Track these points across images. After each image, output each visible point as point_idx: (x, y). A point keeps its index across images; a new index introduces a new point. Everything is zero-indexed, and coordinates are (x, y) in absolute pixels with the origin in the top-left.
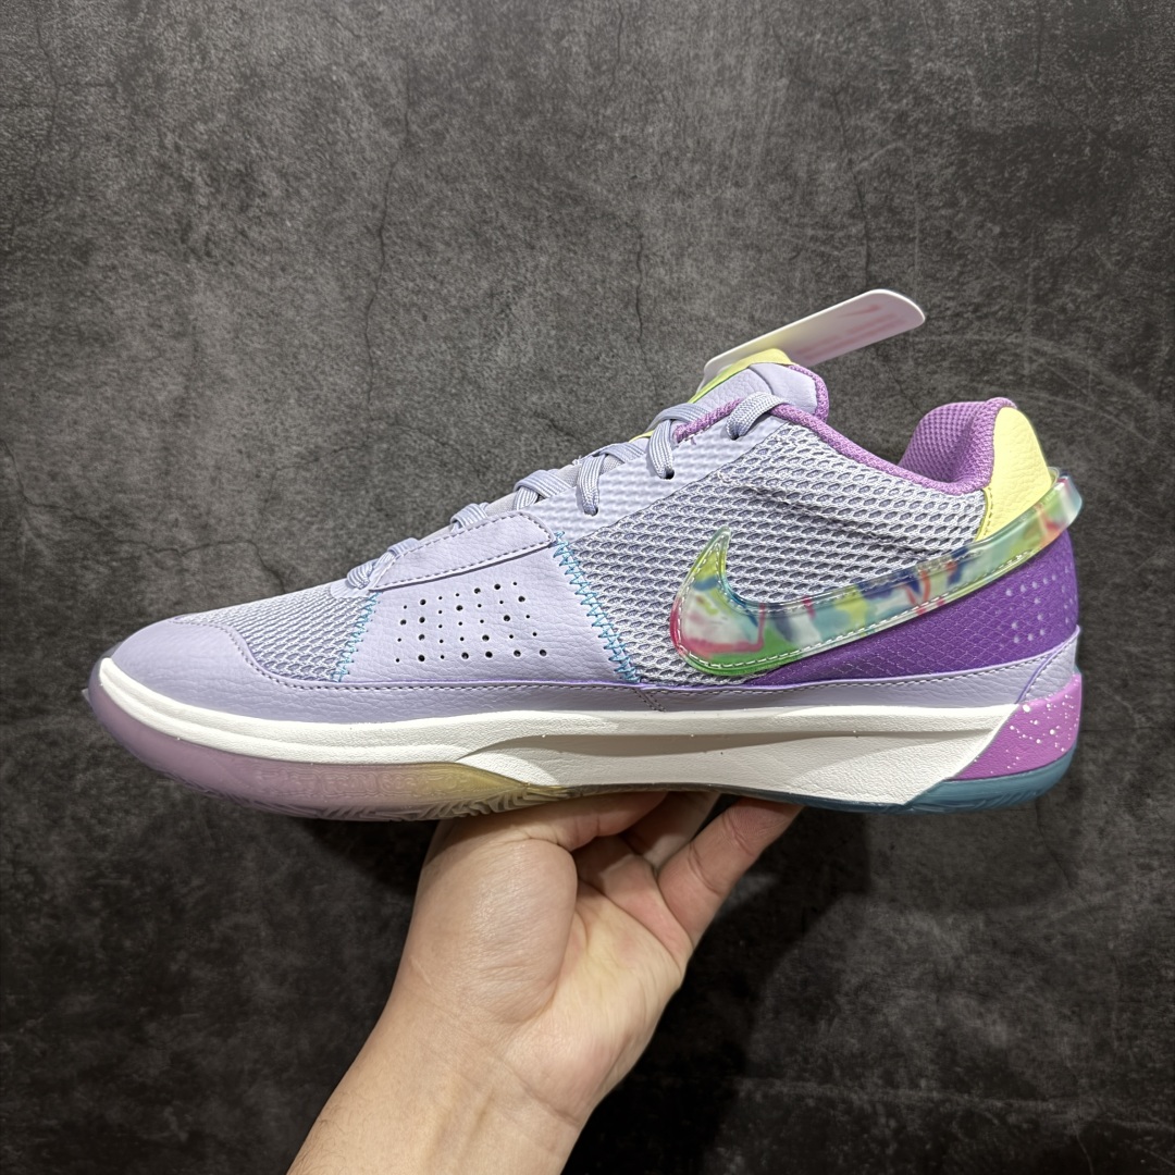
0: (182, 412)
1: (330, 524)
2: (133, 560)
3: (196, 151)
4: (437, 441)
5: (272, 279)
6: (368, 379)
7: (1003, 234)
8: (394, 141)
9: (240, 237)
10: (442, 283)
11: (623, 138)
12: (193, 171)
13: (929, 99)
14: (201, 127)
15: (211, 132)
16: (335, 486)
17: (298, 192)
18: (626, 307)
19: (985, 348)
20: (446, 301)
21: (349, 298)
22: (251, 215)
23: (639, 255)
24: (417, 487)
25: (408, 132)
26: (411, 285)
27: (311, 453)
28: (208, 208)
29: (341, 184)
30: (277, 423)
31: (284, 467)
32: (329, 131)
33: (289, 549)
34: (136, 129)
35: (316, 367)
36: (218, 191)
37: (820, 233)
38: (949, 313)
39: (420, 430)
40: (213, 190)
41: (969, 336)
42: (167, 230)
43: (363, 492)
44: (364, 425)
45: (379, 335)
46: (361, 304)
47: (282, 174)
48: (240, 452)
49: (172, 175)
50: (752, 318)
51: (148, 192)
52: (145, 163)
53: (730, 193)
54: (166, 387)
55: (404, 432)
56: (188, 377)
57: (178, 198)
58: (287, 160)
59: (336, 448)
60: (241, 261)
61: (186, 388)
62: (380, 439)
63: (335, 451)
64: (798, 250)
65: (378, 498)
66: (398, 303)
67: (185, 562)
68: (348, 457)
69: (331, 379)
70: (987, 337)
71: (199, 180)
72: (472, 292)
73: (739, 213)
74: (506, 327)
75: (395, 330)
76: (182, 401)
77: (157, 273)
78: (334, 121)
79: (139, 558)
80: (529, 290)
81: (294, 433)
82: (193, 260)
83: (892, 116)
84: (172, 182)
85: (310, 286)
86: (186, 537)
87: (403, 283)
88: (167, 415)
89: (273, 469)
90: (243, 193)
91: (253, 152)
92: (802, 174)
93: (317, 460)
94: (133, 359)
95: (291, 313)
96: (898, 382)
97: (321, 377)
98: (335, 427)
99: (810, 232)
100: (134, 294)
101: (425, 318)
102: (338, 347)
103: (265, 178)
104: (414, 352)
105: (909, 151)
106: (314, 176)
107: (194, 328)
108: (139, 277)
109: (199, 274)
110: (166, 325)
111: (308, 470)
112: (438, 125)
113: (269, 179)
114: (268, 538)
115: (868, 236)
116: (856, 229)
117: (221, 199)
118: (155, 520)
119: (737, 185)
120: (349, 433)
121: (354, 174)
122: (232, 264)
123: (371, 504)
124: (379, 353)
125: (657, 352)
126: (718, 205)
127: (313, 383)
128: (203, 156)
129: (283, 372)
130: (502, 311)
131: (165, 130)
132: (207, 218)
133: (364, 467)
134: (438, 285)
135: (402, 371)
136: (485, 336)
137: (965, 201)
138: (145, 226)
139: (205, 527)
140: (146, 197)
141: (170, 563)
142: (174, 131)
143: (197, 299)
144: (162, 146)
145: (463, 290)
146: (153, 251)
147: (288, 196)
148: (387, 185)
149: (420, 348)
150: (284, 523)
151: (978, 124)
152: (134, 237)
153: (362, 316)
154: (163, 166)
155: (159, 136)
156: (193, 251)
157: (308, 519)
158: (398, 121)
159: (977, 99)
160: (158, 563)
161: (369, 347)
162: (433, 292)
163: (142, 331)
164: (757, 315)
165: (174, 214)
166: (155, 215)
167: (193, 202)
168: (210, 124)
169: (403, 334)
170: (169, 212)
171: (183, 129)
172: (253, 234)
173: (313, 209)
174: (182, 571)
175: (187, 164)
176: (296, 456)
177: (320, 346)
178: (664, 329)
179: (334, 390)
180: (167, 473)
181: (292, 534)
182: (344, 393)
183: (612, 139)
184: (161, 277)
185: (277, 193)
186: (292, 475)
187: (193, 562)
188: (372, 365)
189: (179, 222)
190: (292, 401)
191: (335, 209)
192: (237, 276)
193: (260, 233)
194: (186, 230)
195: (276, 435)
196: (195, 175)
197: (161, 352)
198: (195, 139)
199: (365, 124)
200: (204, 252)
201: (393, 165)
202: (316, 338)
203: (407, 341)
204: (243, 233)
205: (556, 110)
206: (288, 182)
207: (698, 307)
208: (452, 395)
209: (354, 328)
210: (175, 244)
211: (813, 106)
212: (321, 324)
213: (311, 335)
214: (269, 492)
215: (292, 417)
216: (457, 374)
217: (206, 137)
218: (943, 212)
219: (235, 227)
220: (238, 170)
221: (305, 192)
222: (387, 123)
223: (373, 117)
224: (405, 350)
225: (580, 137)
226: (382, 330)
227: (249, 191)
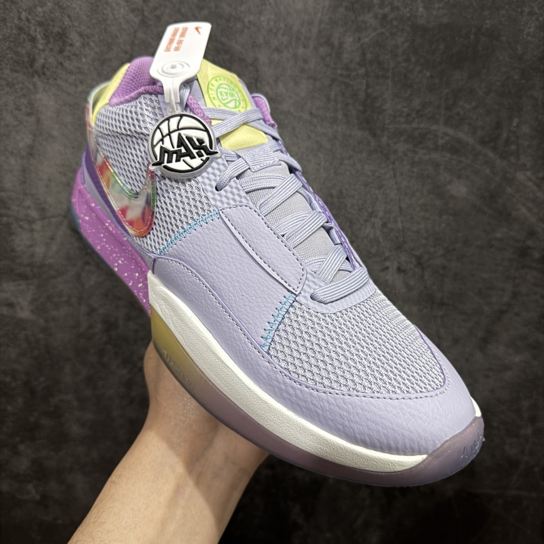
0: (31, 152)
2: (8, 225)
3: (37, 21)
5: (76, 87)
7: (431, 76)
8: (137, 20)
9: (60, 66)
11: (250, 22)
12: (36, 31)
13: (398, 8)
14: (39, 9)
15: (44, 12)
17: (88, 44)
19: (420, 131)
22: (65, 55)
23: (256, 80)
25: (144, 16)
28: (44, 51)
29: (110, 40)
32: (104, 14)
34: (7, 9)
36: (49, 42)
37: (345, 73)
38: (404, 114)
40: (46, 42)
41: (414, 125)
42: (23, 62)
47: (81, 35)
48: (60, 173)
49: (25, 33)
51: (13, 42)
52: (11, 27)
53: (301, 51)
54: (24, 140)
56: (35, 135)
57: (28, 45)
58: (83, 28)
60: (61, 78)
61: (34, 141)
64: (333, 81)
67: (34, 226)
70: (422, 126)
71: (39, 37)
73: (305, 61)
76: (31, 147)
77: (19, 83)
78: (106, 9)
79: (12, 224)
82: (36, 77)
83: (380, 16)
84: (25, 37)
86: (34, 214)
88: (24, 153)
90: (61, 44)
91: (66, 23)
92: (336, 43)
94: (7, 126)
96: (379, 147)
99: (339, 72)
100: (7, 93)
103: (72, 37)
105: (388, 34)
106: (97, 36)
107: (38, 111)
108: (10, 85)
109: (39, 84)
110: (23, 109)
112: (158, 12)
113: (74, 37)
115: (367, 74)
116: (362, 71)
117: (50, 46)
118: (19, 206)
119: (305, 47)
121: (117, 36)
122: (55, 79)
126: (295, 56)
128: (40, 24)
131: (21, 10)
132: (43, 56)
137: (413, 60)
138: (12, 59)
139: (43, 209)
140: (12, 44)
141: (26, 226)
142: (25, 11)
143: (38, 96)
144: (20, 19)
146: (16, 71)
147: (83, 46)
148: (133, 42)
151: (421, 22)
152: (6, 64)
154: (20, 29)
155: (19, 13)
156: (36, 72)
158: (138, 10)
159: (421, 9)
160: (21, 227)
163: (11, 112)
164: (313, 112)
165: (27, 53)
166: (17, 53)
167: (36, 47)
168: (44, 8)
170: (24, 52)
171: (30, 10)
172: (66, 64)
173: (96, 53)
174: (32, 231)
175: (33, 28)
180: (25, 182)
183: (243, 22)
184: (21, 85)
185: (78, 44)
187: (37, 226)
189: (29, 57)
191: (107, 53)
192: (59, 86)
193: (70, 64)
194: (32, 61)
196: (37, 34)
197: (21, 122)
198: (37, 15)
199: (122, 11)
200: (42, 73)
201: (136, 32)
204: (61, 64)
205: (217, 7)
206: (84, 39)
207: (285, 107)
210: (27, 68)
211: (342, 10)
217: (42, 14)
218: (403, 65)
219: (57, 61)
220: (58, 32)
221: (92, 44)
222: (133, 11)
223: (126, 8)
225: (228, 21)
227: (64, 43)
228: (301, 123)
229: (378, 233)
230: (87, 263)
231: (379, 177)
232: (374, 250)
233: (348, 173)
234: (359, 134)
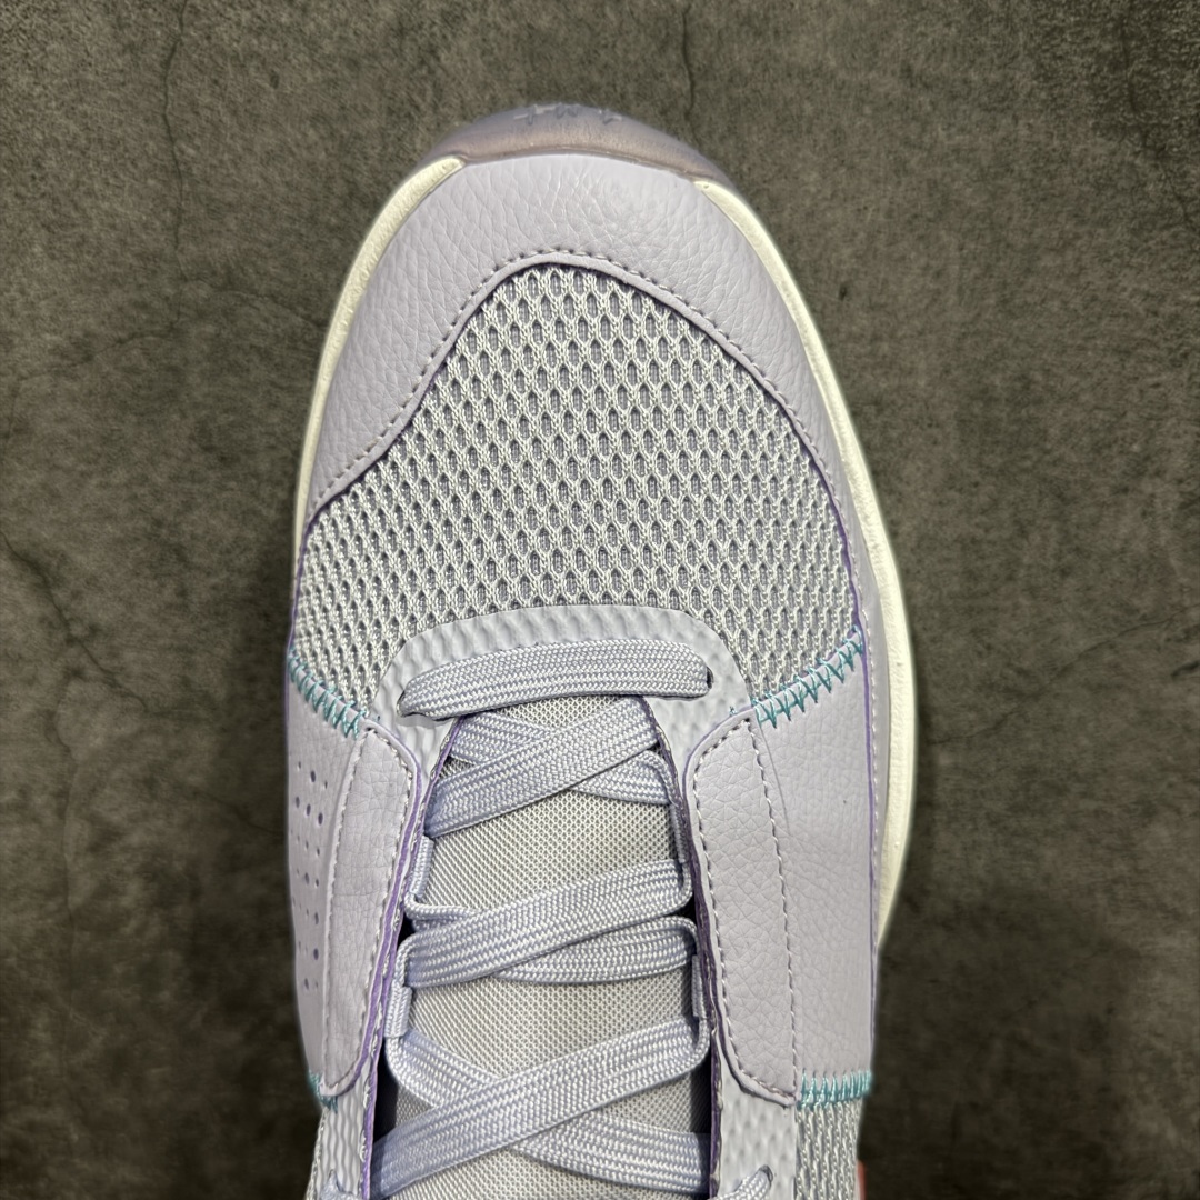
1: (120, 475)
4: (307, 318)
6: (172, 203)
10: (304, 10)
16: (124, 407)
18: (662, 49)
20: (313, 46)
21: (131, 47)
24: (273, 406)
26: (246, 16)
27: (78, 345)
30: (14, 292)
31: (32, 374)
33: (52, 521)
35: (78, 183)
39: (273, 297)
43: (176, 417)
44: (169, 291)
45: (189, 116)
46: (153, 56)
50: (907, 71)
55: (244, 301)
59: (122, 335)
62: (201, 315)
63: (121, 341)
65: (203, 429)
66: (222, 53)
68: (146, 352)
69: (105, 205)
72: (362, 26)
74: (430, 93)
75: (220, 106)
80: (473, 19)
81: (44, 308)
85: (56, 26)
87: (231, 13)
89: (12, 378)
93: (88, 358)
95: (24, 80)
96: (1180, 199)
97: (87, 203)
98: (117, 296)
101: (275, 80)
102: (115, 143)
104: (257, 149)
111: (74, 378)
114: (16, 503)
120: (144, 306)
123: (192, 438)
124: (191, 152)
125: (722, 139)
127: (74, 214)
129: (17, 195)
130: (423, 63)
133: (174, 370)
134: (297, 14)
135: (235, 185)
136: (391, 112)
145: (345, 24)
149: (267, 139)
150: (38, 477)
153: (157, 82)
157: (82, 467)
161: (172, 140)
162: (288, 30)
164: (918, 65)
169: (234, 113)
176: (52, 352)
177: (83, 142)
178: (738, 92)
179: (113, 227)
181: (54, 496)
182: (131, 231)
186: (46, 388)
188: (179, 175)
190: (37, 249)
195: (13, 314)
202: (73, 128)
203: (242, 127)
207: (802, 49)
208: (332, 230)
209: (143, 105)
212: (81, 100)
213: (63, 121)
214: (10, 420)
215: (40, 280)
216: (339, 187)
224: (238, 146)
226: (194, 105)
228: (867, 110)
229: (1165, 534)
230: (75, 674)
231: (1173, 319)
232: (1145, 603)
233: (1055, 305)
234: (1098, 149)
